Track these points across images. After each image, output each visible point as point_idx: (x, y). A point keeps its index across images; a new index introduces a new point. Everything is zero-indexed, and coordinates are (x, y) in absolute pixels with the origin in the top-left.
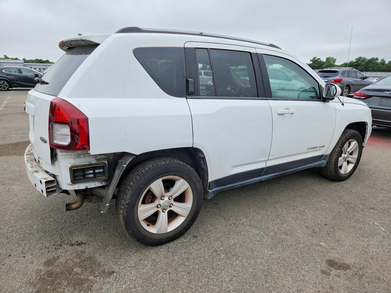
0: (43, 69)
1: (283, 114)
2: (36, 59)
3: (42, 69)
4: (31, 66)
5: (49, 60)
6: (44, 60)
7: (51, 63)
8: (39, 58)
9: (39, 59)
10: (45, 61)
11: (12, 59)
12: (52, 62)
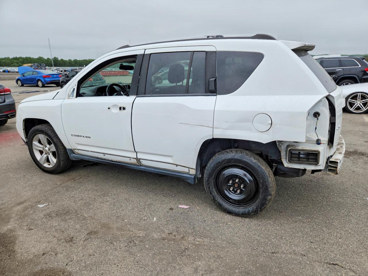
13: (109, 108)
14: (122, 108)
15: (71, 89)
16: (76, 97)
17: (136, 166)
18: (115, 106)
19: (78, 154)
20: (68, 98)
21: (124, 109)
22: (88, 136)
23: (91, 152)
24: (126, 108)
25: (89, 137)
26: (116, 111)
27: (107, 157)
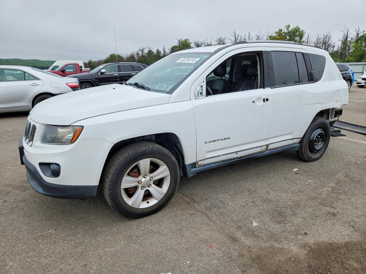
13: (253, 102)
14: (266, 100)
15: (197, 86)
16: (206, 96)
17: (262, 153)
18: (259, 98)
19: (201, 166)
20: (196, 99)
21: (267, 100)
22: (227, 137)
23: (223, 155)
24: (269, 99)
25: (229, 138)
26: (260, 103)
27: (240, 154)
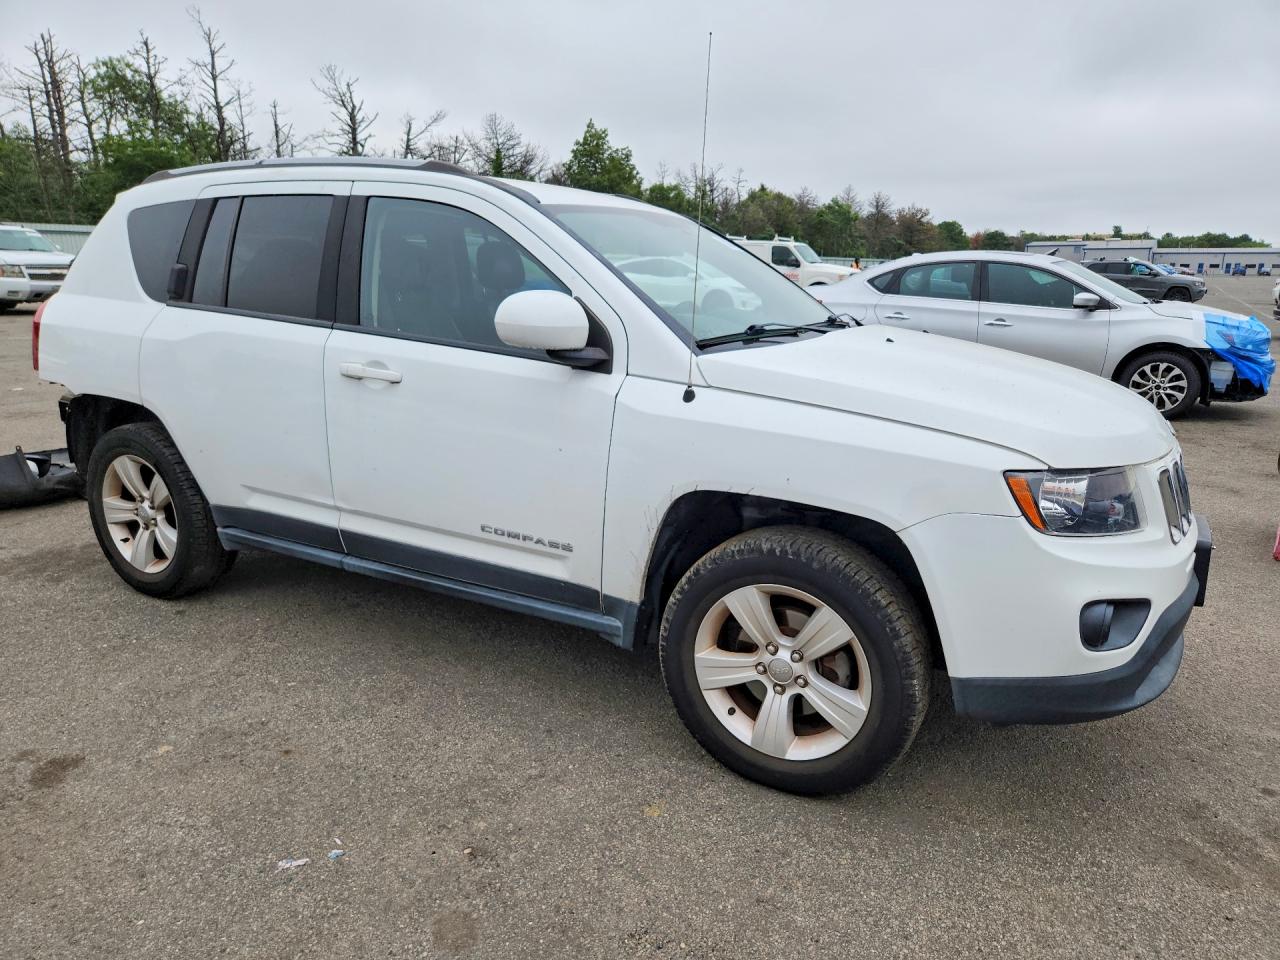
0: (1212, 266)
1: (360, 379)
2: (1205, 233)
3: (1206, 267)
4: (1173, 259)
5: (1251, 236)
6: (1233, 234)
7: (1255, 245)
8: (1216, 231)
9: (1218, 234)
10: (1235, 239)
11: (1131, 238)
12: (1258, 241)
